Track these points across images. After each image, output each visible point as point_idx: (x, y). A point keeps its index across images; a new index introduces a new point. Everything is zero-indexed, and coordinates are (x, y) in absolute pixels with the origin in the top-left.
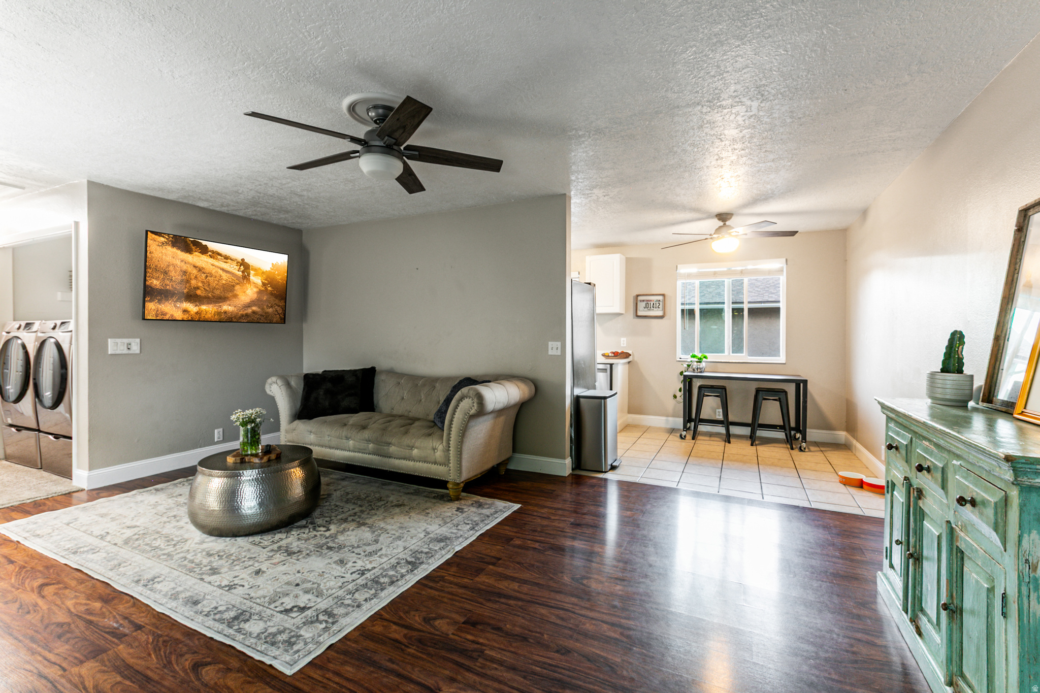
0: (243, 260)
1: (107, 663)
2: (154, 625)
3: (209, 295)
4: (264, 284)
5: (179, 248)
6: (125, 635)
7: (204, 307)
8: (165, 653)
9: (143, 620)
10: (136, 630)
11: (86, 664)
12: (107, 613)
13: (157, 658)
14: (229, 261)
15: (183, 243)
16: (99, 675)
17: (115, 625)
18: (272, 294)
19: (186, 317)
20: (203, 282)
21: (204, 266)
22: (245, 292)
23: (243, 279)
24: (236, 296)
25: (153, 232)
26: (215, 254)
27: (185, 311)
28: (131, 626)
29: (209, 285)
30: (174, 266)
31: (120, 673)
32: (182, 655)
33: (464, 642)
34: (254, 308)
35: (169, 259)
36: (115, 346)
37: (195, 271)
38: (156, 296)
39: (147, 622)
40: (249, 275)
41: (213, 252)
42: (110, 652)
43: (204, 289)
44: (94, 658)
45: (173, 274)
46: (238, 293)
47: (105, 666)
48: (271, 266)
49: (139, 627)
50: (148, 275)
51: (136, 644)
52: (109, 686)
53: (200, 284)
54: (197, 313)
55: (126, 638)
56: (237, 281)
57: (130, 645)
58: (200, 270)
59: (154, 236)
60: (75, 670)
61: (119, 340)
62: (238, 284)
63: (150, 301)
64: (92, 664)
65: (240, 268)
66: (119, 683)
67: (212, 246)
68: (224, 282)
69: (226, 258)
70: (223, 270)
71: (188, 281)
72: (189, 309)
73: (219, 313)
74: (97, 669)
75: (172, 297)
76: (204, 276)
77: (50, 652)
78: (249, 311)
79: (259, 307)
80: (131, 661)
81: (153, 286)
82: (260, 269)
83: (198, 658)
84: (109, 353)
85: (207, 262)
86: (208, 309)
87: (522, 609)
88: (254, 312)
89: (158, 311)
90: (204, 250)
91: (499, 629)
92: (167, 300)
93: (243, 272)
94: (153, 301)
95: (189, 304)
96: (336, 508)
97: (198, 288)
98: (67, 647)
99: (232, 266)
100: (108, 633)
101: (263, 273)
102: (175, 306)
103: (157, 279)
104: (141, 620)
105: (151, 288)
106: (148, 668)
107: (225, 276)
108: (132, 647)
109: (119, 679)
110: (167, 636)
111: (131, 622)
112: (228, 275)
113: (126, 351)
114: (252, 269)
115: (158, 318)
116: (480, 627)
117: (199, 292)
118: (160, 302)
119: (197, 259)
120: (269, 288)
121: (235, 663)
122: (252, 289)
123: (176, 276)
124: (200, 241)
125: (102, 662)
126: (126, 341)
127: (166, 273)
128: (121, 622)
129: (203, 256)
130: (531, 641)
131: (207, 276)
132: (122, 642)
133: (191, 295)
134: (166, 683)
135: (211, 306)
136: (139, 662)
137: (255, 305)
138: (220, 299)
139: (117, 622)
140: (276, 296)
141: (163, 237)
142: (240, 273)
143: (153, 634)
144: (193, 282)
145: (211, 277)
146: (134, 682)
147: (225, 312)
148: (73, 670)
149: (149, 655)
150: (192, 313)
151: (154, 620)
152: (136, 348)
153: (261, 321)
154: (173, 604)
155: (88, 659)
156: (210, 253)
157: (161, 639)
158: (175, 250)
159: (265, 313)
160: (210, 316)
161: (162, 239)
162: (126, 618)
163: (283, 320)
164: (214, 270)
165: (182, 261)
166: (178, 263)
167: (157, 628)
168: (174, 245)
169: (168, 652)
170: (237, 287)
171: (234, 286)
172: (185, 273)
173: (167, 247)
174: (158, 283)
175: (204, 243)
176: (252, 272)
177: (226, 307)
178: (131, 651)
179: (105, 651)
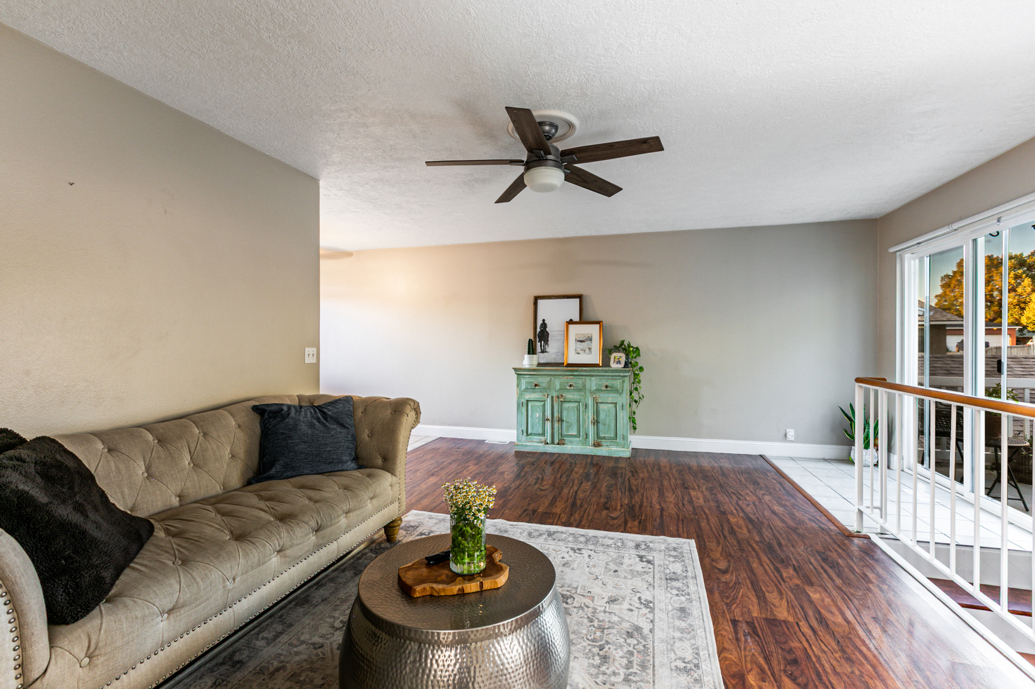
1: (769, 609)
2: (724, 616)
6: (747, 622)
8: (733, 591)
9: (727, 628)
10: (738, 621)
11: (783, 619)
12: (749, 658)
13: (740, 591)
16: (777, 604)
17: (749, 640)
28: (739, 628)
31: (765, 597)
32: (726, 583)
39: (726, 623)
42: (764, 616)
44: (776, 620)
47: (771, 608)
49: (735, 622)
51: (745, 609)
52: (774, 593)
55: (748, 620)
57: (749, 612)
60: (790, 619)
64: (779, 615)
66: (768, 592)
74: (777, 610)
77: (806, 649)
80: (755, 600)
83: (720, 576)
98: (792, 645)
100: (758, 636)
104: (728, 627)
106: (748, 589)
108: (749, 609)
109: (767, 594)
110: (723, 601)
111: (736, 632)
121: (707, 560)
125: (772, 612)
128: (743, 639)
132: (753, 617)
134: (745, 575)
136: (750, 596)
139: (746, 641)
143: (730, 608)
146: (761, 587)
148: (792, 620)
149: (742, 595)
151: (721, 620)
154: (697, 623)
155: (780, 621)
157: (728, 601)
162: (738, 640)
167: (724, 612)
169: (731, 590)
178: (751, 607)
179: (766, 619)
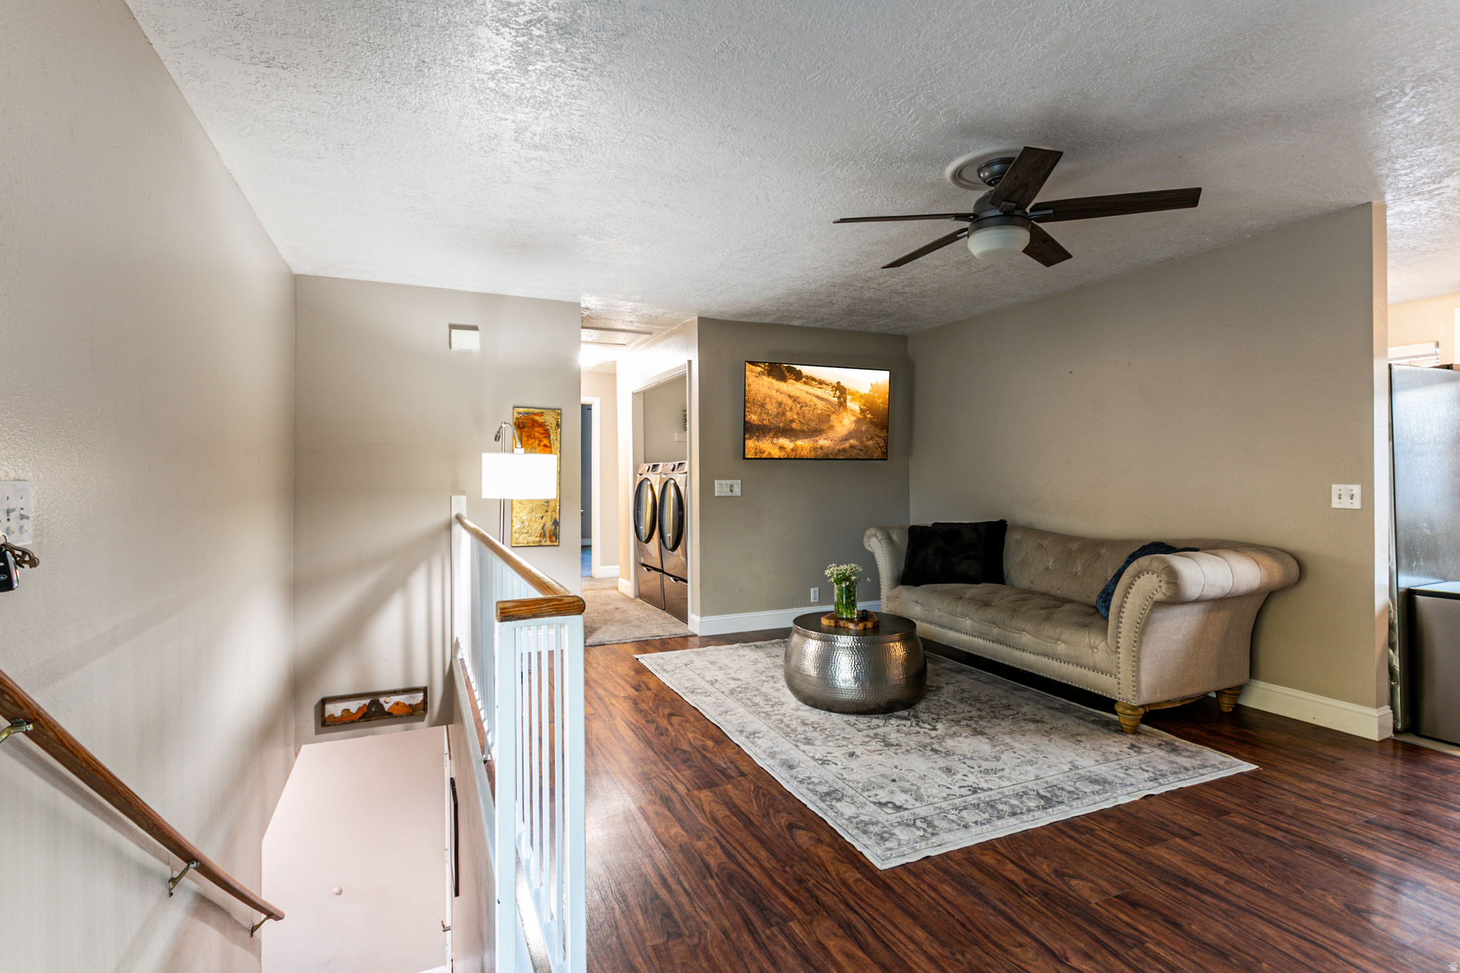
0: (838, 383)
1: (719, 796)
2: (755, 776)
3: (805, 428)
4: (862, 411)
5: (774, 377)
6: (732, 778)
7: (799, 443)
8: (764, 805)
9: (746, 768)
10: (740, 776)
11: (704, 791)
12: (718, 754)
13: (758, 807)
14: (824, 386)
15: (778, 371)
16: (713, 804)
17: (724, 765)
18: (871, 422)
19: (782, 455)
20: (798, 414)
21: (798, 395)
22: (841, 422)
23: (839, 407)
24: (832, 427)
25: (750, 363)
26: (810, 380)
27: (782, 448)
28: (736, 771)
29: (804, 417)
30: (771, 398)
31: (729, 809)
32: (779, 812)
33: (1113, 920)
34: (852, 441)
35: (765, 390)
36: (721, 488)
37: (790, 402)
38: (754, 433)
39: (750, 772)
40: (845, 401)
41: (807, 377)
42: (721, 788)
43: (799, 421)
44: (709, 788)
45: (768, 406)
46: (834, 424)
47: (718, 798)
48: (870, 388)
49: (743, 774)
50: (747, 409)
51: (740, 788)
52: (721, 816)
53: (795, 416)
54: (793, 450)
55: (733, 780)
56: (832, 409)
57: (736, 787)
58: (795, 399)
59: (751, 366)
60: (696, 793)
61: (723, 482)
62: (834, 413)
63: (750, 439)
64: (708, 793)
65: (835, 394)
66: (729, 816)
67: (806, 370)
68: (819, 412)
69: (821, 382)
70: (817, 397)
71: (784, 414)
72: (786, 446)
73: (815, 449)
74: (712, 798)
75: (769, 433)
76: (799, 406)
77: (678, 771)
78: (847, 445)
79: (857, 440)
80: (737, 801)
81: (751, 421)
82: (857, 392)
83: (793, 819)
84: (716, 495)
85: (802, 390)
86: (804, 445)
87: (1226, 914)
88: (852, 447)
89: (756, 449)
90: (798, 376)
91: (1177, 925)
92: (765, 436)
93: (839, 398)
94: (753, 438)
95: (785, 439)
96: (946, 705)
97: (793, 421)
98: (689, 772)
99: (827, 392)
100: (718, 770)
101: (861, 396)
102: (772, 442)
103: (755, 414)
104: (745, 769)
105: (750, 423)
106: (751, 813)
107: (820, 404)
108: (737, 789)
109: (728, 813)
110: (766, 789)
111: (737, 767)
112: (824, 403)
113: (729, 494)
114: (849, 394)
115: (757, 457)
116: (1143, 911)
117: (794, 425)
118: (758, 439)
119: (792, 387)
120: (869, 416)
121: (826, 838)
122: (849, 418)
123: (772, 408)
124: (794, 366)
125: (715, 793)
126: (729, 482)
127: (762, 406)
128: (729, 764)
129: (798, 383)
130: (1235, 961)
131: (802, 407)
132: (730, 783)
133: (787, 430)
134: (765, 831)
135: (806, 441)
136: (744, 804)
137: (852, 438)
138: (815, 432)
139: (726, 764)
140: (877, 425)
141: (760, 366)
142: (836, 399)
143: (754, 785)
144: (788, 414)
145: (806, 406)
146: (739, 820)
147: (821, 448)
148: (694, 792)
149: (752, 802)
150: (788, 450)
151: (755, 772)
152: (737, 491)
153: (860, 457)
154: (771, 762)
155: (705, 788)
156: (804, 379)
157: (761, 791)
158: (770, 379)
159: (865, 447)
160: (806, 453)
161: (759, 369)
162: (732, 762)
163: (884, 457)
164: (807, 398)
165: (777, 391)
166: (774, 393)
167: (757, 780)
168: (770, 374)
169: (767, 804)
170: (833, 417)
171: (829, 416)
172: (780, 404)
173: (763, 377)
174: (756, 418)
175: (798, 367)
176: (849, 397)
177: (822, 442)
178: (737, 792)
179: (717, 785)
